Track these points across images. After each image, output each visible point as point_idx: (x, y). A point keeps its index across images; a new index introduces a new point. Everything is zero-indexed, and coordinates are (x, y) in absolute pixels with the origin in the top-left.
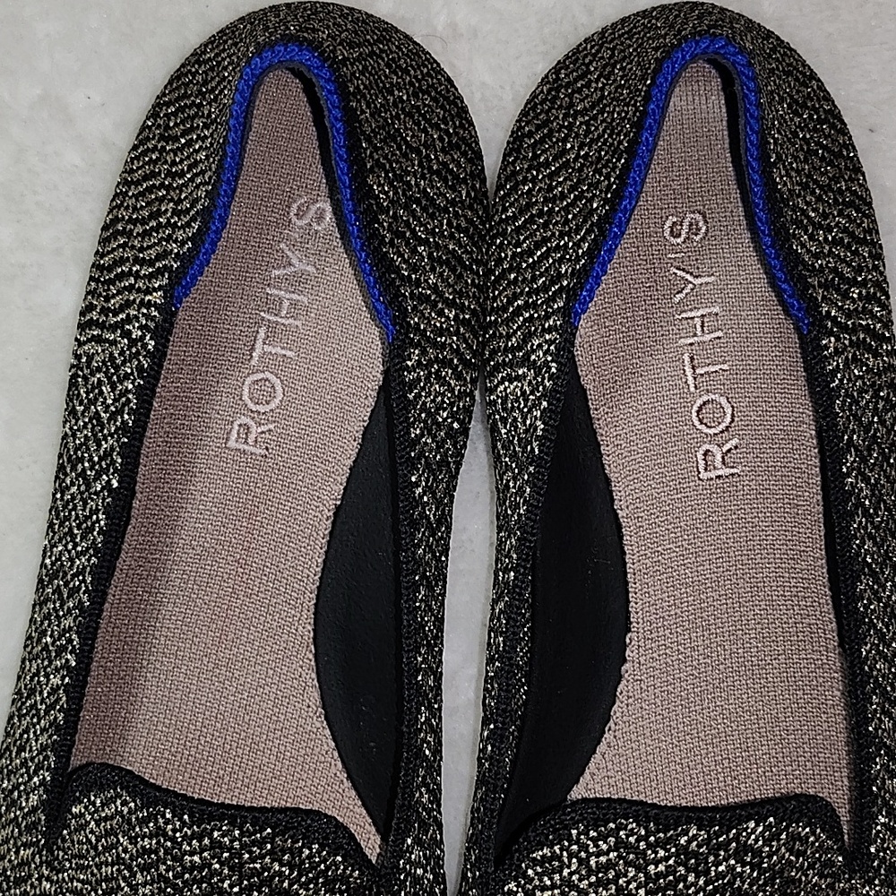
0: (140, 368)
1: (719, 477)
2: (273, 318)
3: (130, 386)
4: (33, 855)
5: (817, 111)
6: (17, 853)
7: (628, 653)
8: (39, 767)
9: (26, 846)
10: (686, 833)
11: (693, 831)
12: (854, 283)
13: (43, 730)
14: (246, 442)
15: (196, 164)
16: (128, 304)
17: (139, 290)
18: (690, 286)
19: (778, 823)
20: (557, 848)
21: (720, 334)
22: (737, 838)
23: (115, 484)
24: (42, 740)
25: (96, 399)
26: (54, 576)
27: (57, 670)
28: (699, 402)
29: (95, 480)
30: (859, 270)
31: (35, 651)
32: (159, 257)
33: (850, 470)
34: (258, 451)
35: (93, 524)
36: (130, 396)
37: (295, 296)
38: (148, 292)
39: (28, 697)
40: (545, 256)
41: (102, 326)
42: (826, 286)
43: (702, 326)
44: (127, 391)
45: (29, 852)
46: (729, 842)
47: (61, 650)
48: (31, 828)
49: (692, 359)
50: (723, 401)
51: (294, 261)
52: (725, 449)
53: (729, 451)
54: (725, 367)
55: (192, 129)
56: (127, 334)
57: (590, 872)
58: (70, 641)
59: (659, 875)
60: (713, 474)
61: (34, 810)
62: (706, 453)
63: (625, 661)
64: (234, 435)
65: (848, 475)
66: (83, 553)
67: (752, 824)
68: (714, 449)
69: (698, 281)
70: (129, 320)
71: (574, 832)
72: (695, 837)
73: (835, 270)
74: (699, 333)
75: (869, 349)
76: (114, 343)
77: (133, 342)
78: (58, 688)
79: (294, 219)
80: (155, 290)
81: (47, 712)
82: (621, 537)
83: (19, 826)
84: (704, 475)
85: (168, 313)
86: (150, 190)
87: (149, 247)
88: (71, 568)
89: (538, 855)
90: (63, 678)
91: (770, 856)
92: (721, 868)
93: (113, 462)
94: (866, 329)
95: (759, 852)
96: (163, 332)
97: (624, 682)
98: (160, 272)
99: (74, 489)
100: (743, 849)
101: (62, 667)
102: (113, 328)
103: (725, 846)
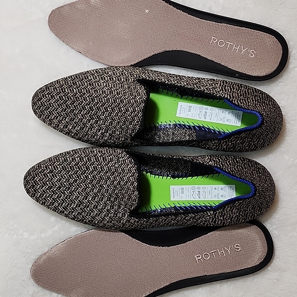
0: (214, 93)
1: (196, 259)
4: (135, 77)
6: (135, 74)
8: (149, 77)
9: (136, 76)
10: (136, 183)
11: (136, 184)
13: (155, 78)
14: (213, 40)
17: (228, 93)
18: (228, 250)
19: (138, 197)
21: (220, 256)
22: (135, 190)
23: (195, 89)
24: (154, 78)
25: (210, 85)
26: (181, 79)
27: (165, 80)
28: (208, 254)
29: (196, 85)
31: (168, 76)
35: (189, 85)
36: (210, 92)
39: (161, 75)
43: (221, 253)
44: (211, 91)
45: (135, 76)
46: (135, 189)
47: (168, 80)
48: (139, 76)
49: (215, 252)
50: (209, 258)
52: (201, 259)
54: (215, 258)
56: (220, 90)
57: (130, 168)
58: (169, 82)
59: (130, 179)
60: (196, 258)
61: (142, 77)
62: (200, 256)
64: (214, 38)
66: (184, 84)
67: (137, 193)
69: (229, 251)
70: (223, 91)
74: (220, 252)
76: (219, 88)
77: (219, 92)
78: (162, 80)
81: (158, 78)
83: (140, 74)
84: (196, 256)
88: (182, 82)
89: (132, 160)
90: (164, 81)
91: (133, 196)
92: (131, 188)
93: (199, 89)
95: (133, 194)
99: (195, 82)
100: (134, 192)
101: (165, 81)
103: (134, 189)
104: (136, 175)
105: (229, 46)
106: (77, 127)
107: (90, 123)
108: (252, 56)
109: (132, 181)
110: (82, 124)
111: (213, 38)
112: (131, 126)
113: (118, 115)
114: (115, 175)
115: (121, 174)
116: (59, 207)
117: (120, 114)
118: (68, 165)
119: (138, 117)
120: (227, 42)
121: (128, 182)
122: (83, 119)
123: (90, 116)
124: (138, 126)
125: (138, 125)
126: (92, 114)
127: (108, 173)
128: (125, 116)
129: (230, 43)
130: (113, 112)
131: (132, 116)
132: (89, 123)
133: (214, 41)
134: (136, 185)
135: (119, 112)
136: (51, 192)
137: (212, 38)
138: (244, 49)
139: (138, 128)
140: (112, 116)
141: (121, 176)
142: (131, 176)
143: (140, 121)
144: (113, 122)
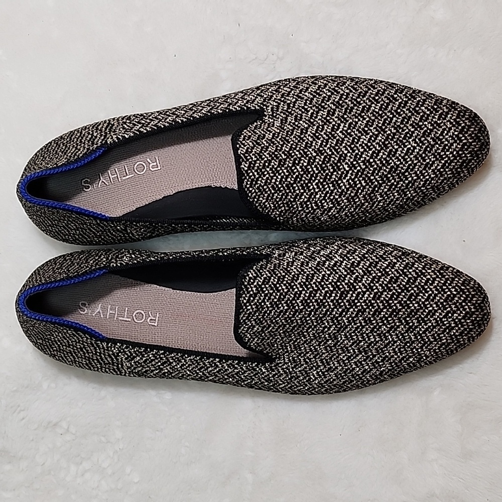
0: (126, 348)
2: (116, 315)
3: (133, 350)
5: (45, 152)
7: (218, 186)
11: (243, 166)
12: (93, 134)
14: (155, 320)
15: (64, 337)
16: (109, 355)
17: (104, 352)
20: (257, 205)
25: (140, 363)
28: (137, 172)
30: (89, 133)
32: (93, 346)
33: (145, 129)
34: (158, 316)
36: (135, 350)
37: (109, 310)
38: (103, 348)
40: (94, 228)
41: (118, 364)
42: (93, 143)
44: (134, 352)
49: (124, 176)
50: (136, 166)
51: (98, 310)
52: (151, 162)
53: (151, 161)
54: (126, 166)
55: (55, 341)
56: (118, 354)
59: (258, 174)
60: (159, 165)
62: (152, 168)
63: (221, 187)
64: (153, 324)
65: (147, 130)
68: (151, 165)
71: (251, 200)
72: (244, 165)
73: (88, 141)
74: (116, 176)
75: (111, 127)
76: (121, 359)
77: (120, 352)
79: (85, 312)
80: (103, 346)
82: (181, 191)
84: (159, 168)
85: (108, 340)
86: (75, 353)
87: (91, 350)
92: (254, 157)
94: (106, 129)
96: (115, 342)
97: (227, 186)
98: (97, 344)
102: (117, 360)
103: (246, 157)
104: (247, 184)
105: (126, 314)
106: (383, 267)
107: (354, 276)
108: (82, 303)
109: (253, 171)
110: (372, 272)
111: (156, 325)
112: (265, 276)
113: (295, 295)
114: (292, 177)
115: (278, 180)
116: (404, 99)
117: (291, 297)
118: (395, 183)
119: (248, 292)
120: (130, 320)
121: (261, 167)
122: (369, 282)
123: (356, 290)
124: (250, 276)
125: (250, 278)
126: (351, 292)
127: (308, 178)
128: (278, 294)
129: (125, 319)
130: (306, 301)
131: (263, 295)
132: (357, 276)
133: (153, 318)
134: (243, 163)
135: (293, 299)
136: (423, 126)
137: (156, 323)
138: (99, 312)
139: (249, 273)
140: (308, 291)
141: (279, 177)
142: (258, 179)
143: (245, 286)
144: (304, 281)
